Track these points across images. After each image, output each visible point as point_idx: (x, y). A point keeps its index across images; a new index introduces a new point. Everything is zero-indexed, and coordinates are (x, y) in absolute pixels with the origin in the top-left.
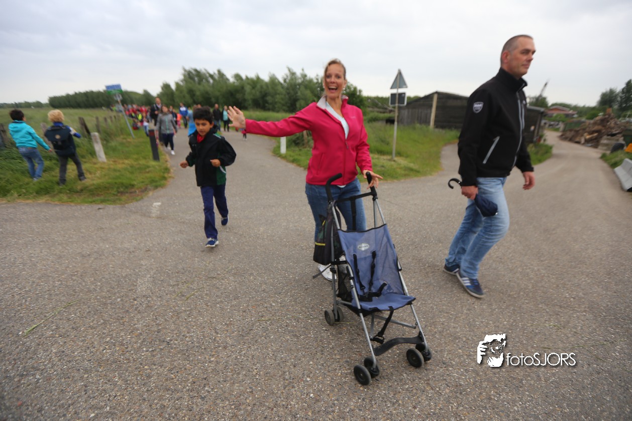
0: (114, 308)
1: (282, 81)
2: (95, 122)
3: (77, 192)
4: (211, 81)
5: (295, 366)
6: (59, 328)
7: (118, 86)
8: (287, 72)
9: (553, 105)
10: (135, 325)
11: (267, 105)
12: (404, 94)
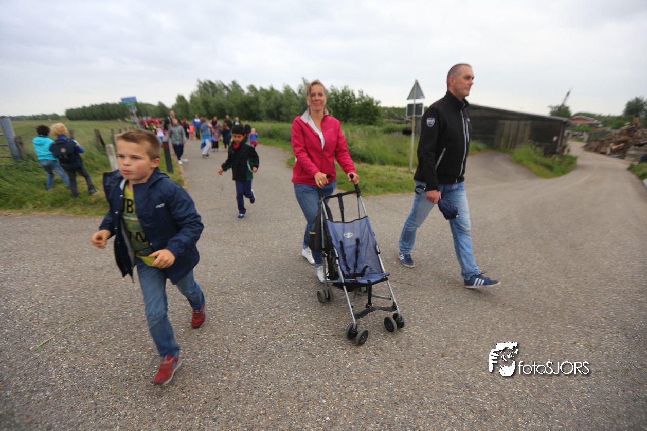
0: (126, 323)
1: (296, 92)
2: (110, 134)
3: (91, 204)
4: (226, 92)
5: (310, 387)
6: (71, 343)
7: (134, 98)
8: (302, 82)
9: (577, 114)
10: (146, 341)
11: (281, 116)
12: (422, 104)
